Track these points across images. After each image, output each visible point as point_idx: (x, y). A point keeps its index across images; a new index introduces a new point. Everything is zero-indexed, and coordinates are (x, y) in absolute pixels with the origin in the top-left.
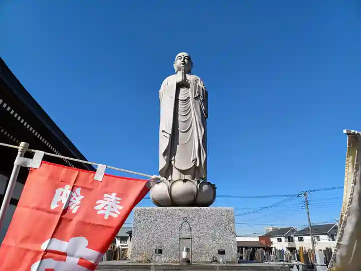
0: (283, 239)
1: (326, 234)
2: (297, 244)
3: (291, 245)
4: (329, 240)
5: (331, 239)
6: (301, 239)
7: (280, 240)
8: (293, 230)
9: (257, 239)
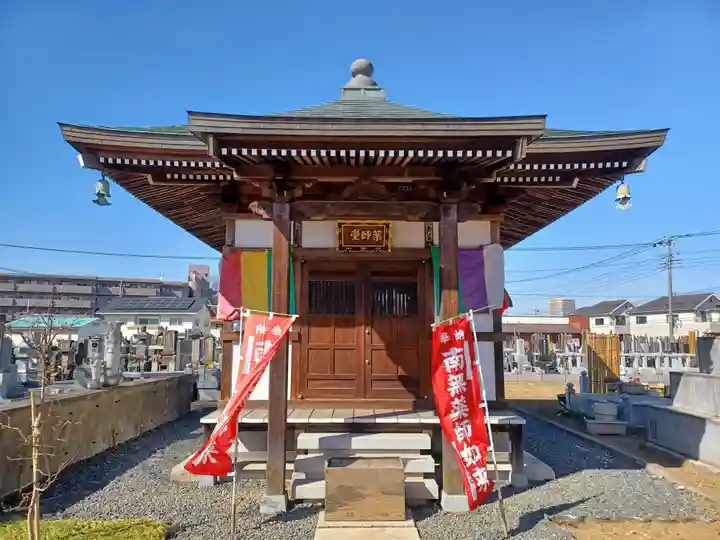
0: (607, 320)
1: (692, 311)
2: (634, 328)
3: (623, 330)
4: (697, 321)
5: (700, 319)
6: (642, 321)
7: (600, 322)
8: (627, 305)
9: (566, 321)
